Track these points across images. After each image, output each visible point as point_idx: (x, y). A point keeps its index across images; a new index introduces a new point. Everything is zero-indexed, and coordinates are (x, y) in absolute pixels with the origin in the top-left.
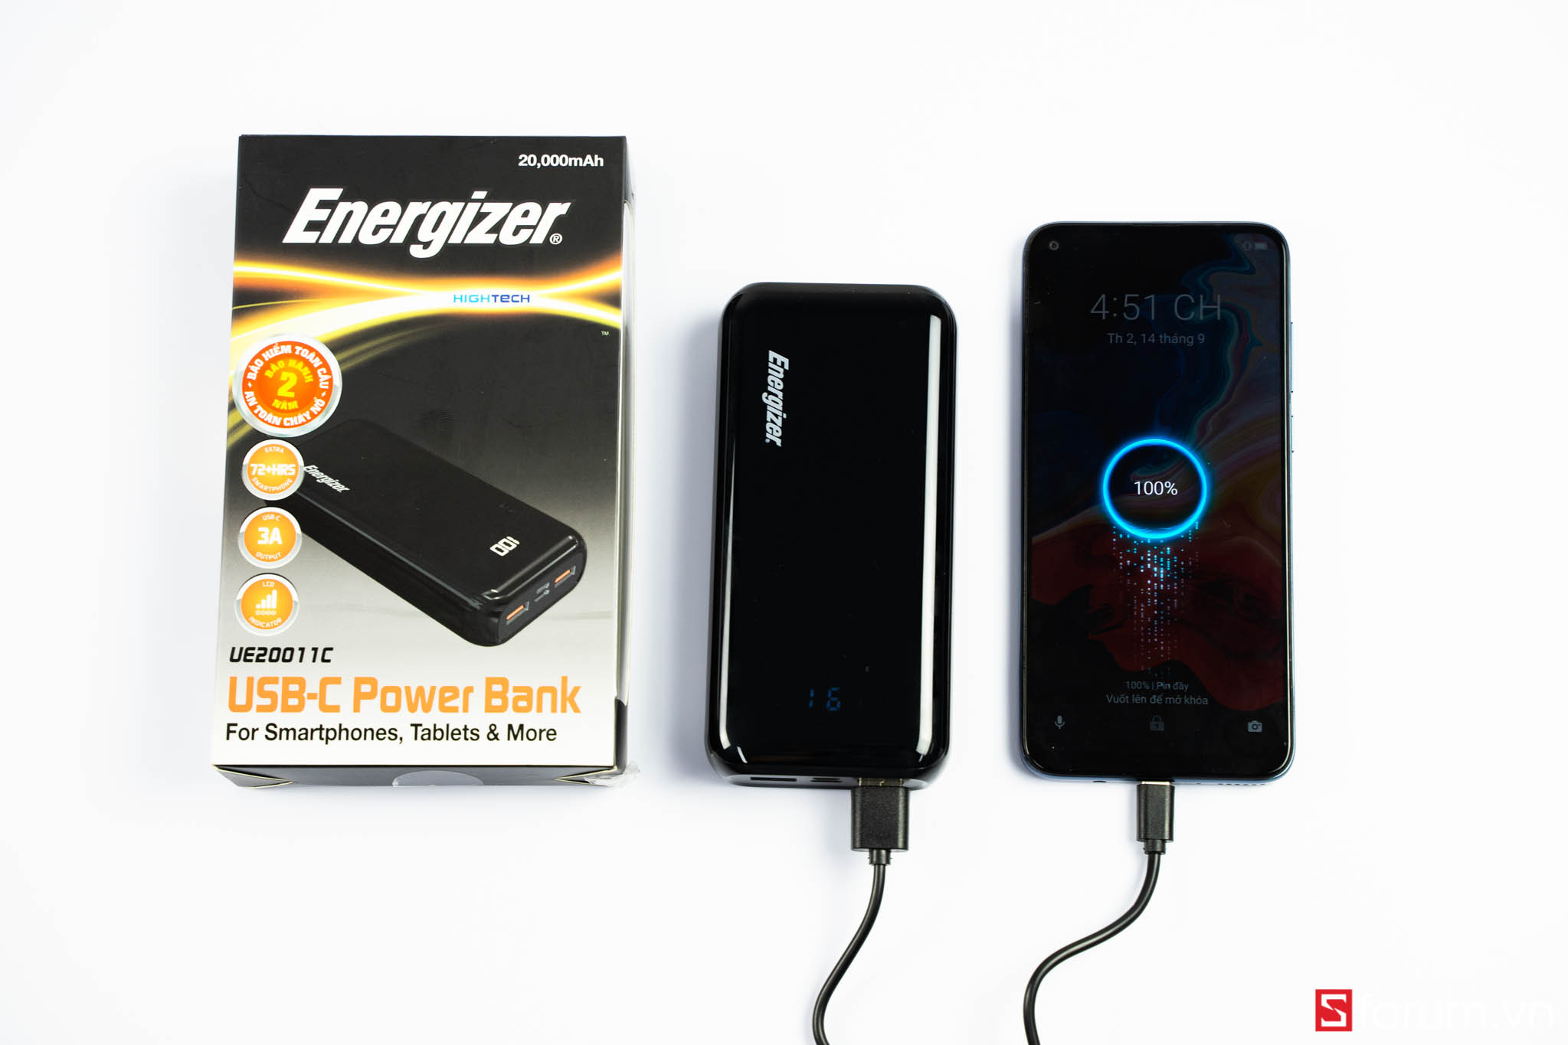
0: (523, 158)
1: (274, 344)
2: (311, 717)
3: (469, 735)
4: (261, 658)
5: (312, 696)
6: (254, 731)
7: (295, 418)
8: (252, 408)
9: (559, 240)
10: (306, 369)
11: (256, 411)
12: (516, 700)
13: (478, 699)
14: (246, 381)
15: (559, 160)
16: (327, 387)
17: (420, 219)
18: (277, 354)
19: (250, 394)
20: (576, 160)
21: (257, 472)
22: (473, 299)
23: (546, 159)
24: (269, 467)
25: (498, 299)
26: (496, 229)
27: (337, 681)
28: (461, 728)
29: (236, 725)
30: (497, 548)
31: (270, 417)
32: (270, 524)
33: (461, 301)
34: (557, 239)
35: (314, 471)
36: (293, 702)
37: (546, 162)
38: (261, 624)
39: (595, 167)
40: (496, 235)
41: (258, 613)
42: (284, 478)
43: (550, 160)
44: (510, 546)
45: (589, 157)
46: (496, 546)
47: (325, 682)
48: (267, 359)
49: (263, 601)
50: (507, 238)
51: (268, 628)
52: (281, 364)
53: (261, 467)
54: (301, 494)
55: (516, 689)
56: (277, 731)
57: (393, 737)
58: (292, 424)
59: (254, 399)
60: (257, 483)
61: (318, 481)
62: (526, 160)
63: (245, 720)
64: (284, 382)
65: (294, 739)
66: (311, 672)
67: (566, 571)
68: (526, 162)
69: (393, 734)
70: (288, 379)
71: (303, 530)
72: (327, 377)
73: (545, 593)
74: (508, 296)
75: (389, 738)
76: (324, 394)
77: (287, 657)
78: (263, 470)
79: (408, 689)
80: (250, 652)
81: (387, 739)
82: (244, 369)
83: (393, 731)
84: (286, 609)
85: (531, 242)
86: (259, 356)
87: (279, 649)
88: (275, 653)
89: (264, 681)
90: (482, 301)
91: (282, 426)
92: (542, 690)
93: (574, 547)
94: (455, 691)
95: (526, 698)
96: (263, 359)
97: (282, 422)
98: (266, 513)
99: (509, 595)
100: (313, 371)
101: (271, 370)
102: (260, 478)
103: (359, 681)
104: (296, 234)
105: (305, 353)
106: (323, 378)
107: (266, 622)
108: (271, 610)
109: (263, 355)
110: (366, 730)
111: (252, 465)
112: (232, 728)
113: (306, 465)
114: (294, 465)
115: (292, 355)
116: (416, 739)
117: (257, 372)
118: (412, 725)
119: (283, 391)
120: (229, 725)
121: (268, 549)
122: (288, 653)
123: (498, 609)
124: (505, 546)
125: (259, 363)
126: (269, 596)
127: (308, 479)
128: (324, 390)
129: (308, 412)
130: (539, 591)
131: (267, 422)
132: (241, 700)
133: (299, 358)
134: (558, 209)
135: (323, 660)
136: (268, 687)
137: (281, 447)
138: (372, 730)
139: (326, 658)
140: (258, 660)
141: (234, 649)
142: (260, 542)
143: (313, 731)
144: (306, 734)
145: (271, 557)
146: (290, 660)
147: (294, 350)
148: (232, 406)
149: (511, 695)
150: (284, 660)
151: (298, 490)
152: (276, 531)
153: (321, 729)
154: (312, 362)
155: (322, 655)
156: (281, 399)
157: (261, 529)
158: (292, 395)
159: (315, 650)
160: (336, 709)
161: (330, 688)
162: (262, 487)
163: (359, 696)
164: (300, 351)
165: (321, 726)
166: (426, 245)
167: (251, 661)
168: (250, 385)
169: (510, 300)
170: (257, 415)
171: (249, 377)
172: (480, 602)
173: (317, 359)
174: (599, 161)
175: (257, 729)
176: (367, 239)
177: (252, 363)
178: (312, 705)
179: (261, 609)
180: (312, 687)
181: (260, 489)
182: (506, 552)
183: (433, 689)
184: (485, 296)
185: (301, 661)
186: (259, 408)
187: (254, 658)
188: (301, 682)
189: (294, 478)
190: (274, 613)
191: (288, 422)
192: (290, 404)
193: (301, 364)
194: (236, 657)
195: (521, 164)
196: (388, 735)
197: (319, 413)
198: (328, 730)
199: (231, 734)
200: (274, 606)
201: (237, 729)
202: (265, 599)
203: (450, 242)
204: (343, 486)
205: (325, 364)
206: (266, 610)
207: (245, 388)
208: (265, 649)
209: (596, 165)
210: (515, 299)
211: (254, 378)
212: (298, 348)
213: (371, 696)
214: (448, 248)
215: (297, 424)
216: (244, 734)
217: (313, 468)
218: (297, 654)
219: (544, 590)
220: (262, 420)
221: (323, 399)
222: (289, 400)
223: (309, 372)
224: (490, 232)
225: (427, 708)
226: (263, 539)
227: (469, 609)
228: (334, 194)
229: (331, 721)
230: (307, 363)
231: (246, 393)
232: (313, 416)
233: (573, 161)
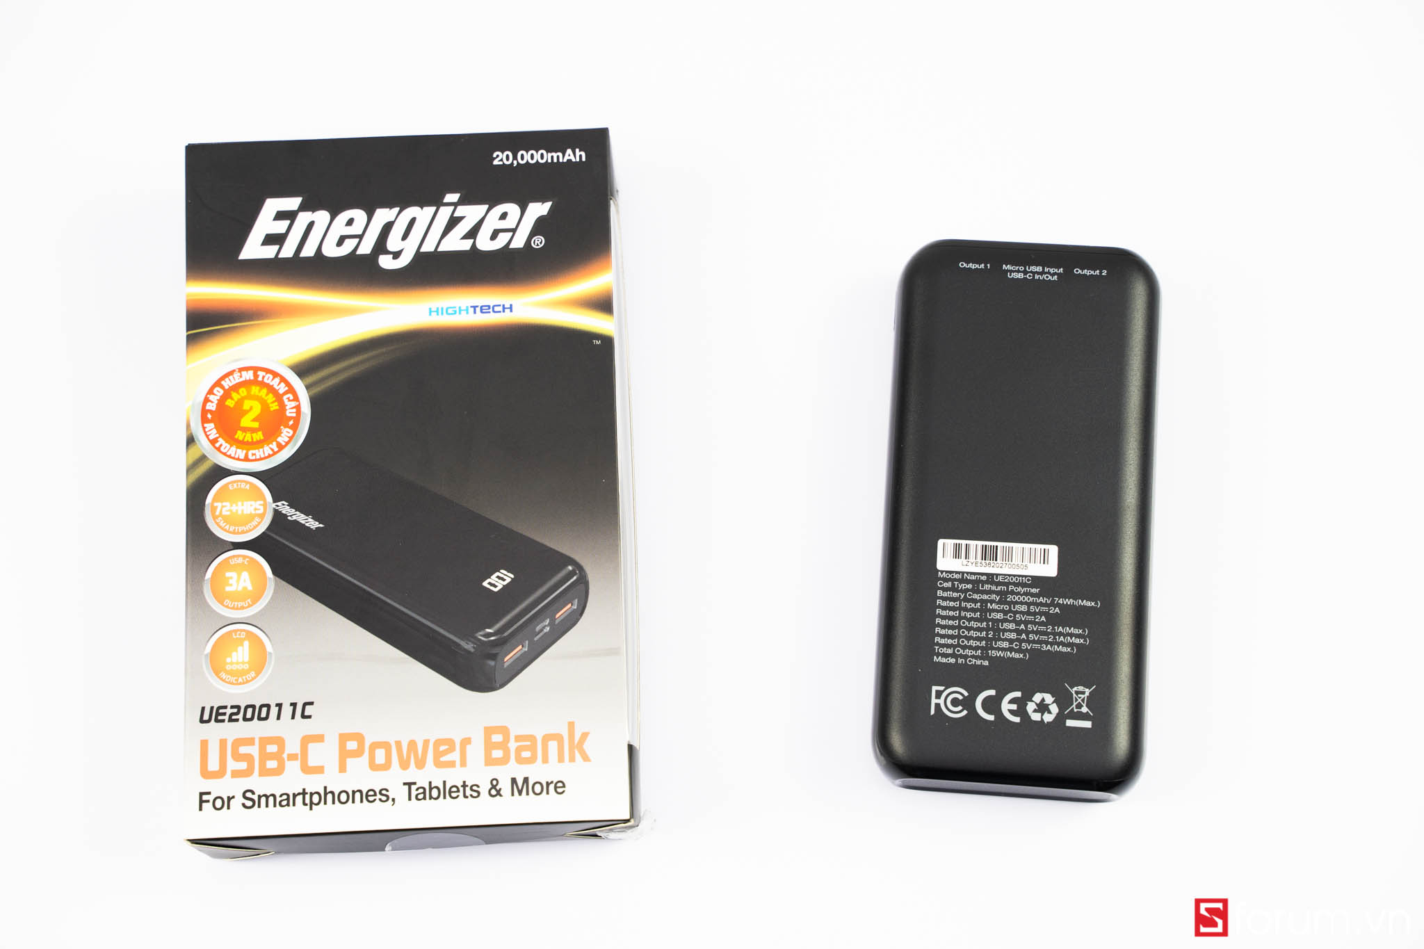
0: (498, 156)
1: (234, 371)
2: (292, 780)
3: (468, 792)
4: (234, 717)
5: (292, 757)
6: (229, 799)
7: (261, 450)
8: (213, 442)
9: (541, 243)
10: (271, 395)
11: (217, 445)
12: (519, 750)
13: (476, 751)
14: (204, 412)
15: (537, 157)
16: (294, 415)
17: (388, 227)
18: (237, 381)
19: (210, 426)
20: (555, 155)
21: (221, 511)
22: (450, 311)
23: (522, 155)
24: (234, 505)
25: (478, 310)
26: (472, 233)
27: (319, 738)
28: (460, 784)
29: (209, 793)
30: (490, 583)
31: (232, 451)
32: (238, 568)
33: (438, 314)
34: (539, 242)
35: (285, 509)
36: (272, 764)
37: (522, 158)
38: (233, 679)
39: (576, 162)
40: (472, 240)
41: (228, 667)
42: (251, 517)
43: (529, 157)
44: (504, 580)
45: (569, 151)
46: (489, 580)
47: (306, 740)
48: (227, 387)
49: (234, 654)
50: (484, 243)
51: (240, 684)
52: (243, 392)
53: (225, 506)
54: (270, 534)
55: (518, 738)
56: (255, 797)
57: (384, 798)
58: (258, 457)
59: (215, 431)
60: (222, 524)
61: (289, 518)
62: (501, 158)
63: (219, 788)
64: (246, 412)
65: (275, 806)
66: (289, 730)
67: (567, 604)
68: (502, 160)
69: (384, 795)
70: (251, 408)
71: (274, 573)
72: (294, 404)
73: (545, 631)
74: (489, 306)
75: (380, 800)
76: (291, 423)
77: (263, 715)
78: (228, 508)
79: (398, 744)
80: (221, 711)
81: (377, 801)
82: (202, 399)
83: (384, 792)
84: (259, 662)
85: (512, 246)
86: (218, 383)
87: (253, 707)
88: (250, 711)
89: (239, 742)
90: (460, 313)
91: (246, 459)
92: (547, 738)
93: (575, 578)
94: (450, 743)
95: (530, 747)
96: (222, 387)
97: (246, 455)
98: (234, 556)
99: (506, 634)
100: (279, 398)
101: (232, 399)
102: (226, 519)
103: (344, 738)
104: (253, 249)
105: (268, 379)
106: (290, 405)
107: (239, 677)
108: (243, 663)
109: (223, 382)
110: (354, 792)
111: (216, 504)
112: (205, 797)
113: (274, 502)
114: (262, 502)
115: (255, 382)
116: (410, 799)
117: (216, 402)
118: (405, 784)
119: (246, 422)
120: (201, 794)
121: (235, 596)
122: (264, 710)
123: (494, 651)
124: (498, 581)
125: (219, 392)
126: (240, 648)
127: (278, 516)
128: (291, 418)
129: (274, 443)
130: (538, 628)
131: (230, 456)
132: (213, 765)
133: (263, 384)
134: (538, 209)
135: (303, 716)
136: (243, 750)
137: (247, 482)
138: (360, 791)
139: (306, 714)
140: (231, 720)
141: (203, 709)
142: (228, 589)
143: (295, 796)
144: (288, 800)
145: (240, 604)
146: (266, 718)
147: (256, 376)
148: (191, 441)
149: (513, 745)
150: (260, 719)
151: (268, 529)
152: (245, 575)
153: (304, 793)
154: (277, 388)
155: (302, 711)
156: (245, 430)
157: (228, 574)
158: (256, 425)
159: (294, 705)
160: (319, 770)
161: (312, 747)
162: (227, 527)
163: (344, 755)
164: (263, 377)
165: (304, 790)
166: (396, 255)
167: (223, 721)
168: (209, 416)
169: (491, 310)
170: (218, 449)
171: (208, 408)
172: (475, 644)
173: (283, 385)
174: (581, 156)
175: (233, 797)
176: (331, 251)
177: (211, 392)
178: (293, 767)
179: (232, 663)
180: (293, 747)
181: (225, 530)
182: (500, 587)
183: (426, 742)
184: (463, 308)
185: (278, 718)
186: (221, 441)
187: (226, 718)
188: (280, 741)
189: (262, 516)
190: (246, 667)
191: (253, 454)
192: (254, 435)
193: (265, 391)
194: (206, 717)
195: (496, 162)
196: (379, 796)
197: (287, 443)
198: (312, 794)
199: (204, 804)
200: (247, 659)
201: (211, 798)
202: (237, 651)
203: (422, 250)
204: (317, 523)
205: (291, 390)
206: (238, 663)
207: (204, 420)
208: (238, 707)
209: (578, 160)
210: (497, 309)
211: (214, 409)
212: (261, 374)
213: (358, 753)
214: (419, 257)
215: (262, 456)
216: (219, 803)
217: (284, 505)
218: (274, 710)
219: (544, 627)
220: (225, 454)
221: (290, 427)
222: (253, 430)
223: (274, 399)
224: (465, 237)
225: (421, 764)
226: (231, 585)
227: (462, 653)
228: (292, 203)
229: (314, 784)
230: (271, 389)
231: (205, 425)
232: (281, 447)
233: (552, 157)
